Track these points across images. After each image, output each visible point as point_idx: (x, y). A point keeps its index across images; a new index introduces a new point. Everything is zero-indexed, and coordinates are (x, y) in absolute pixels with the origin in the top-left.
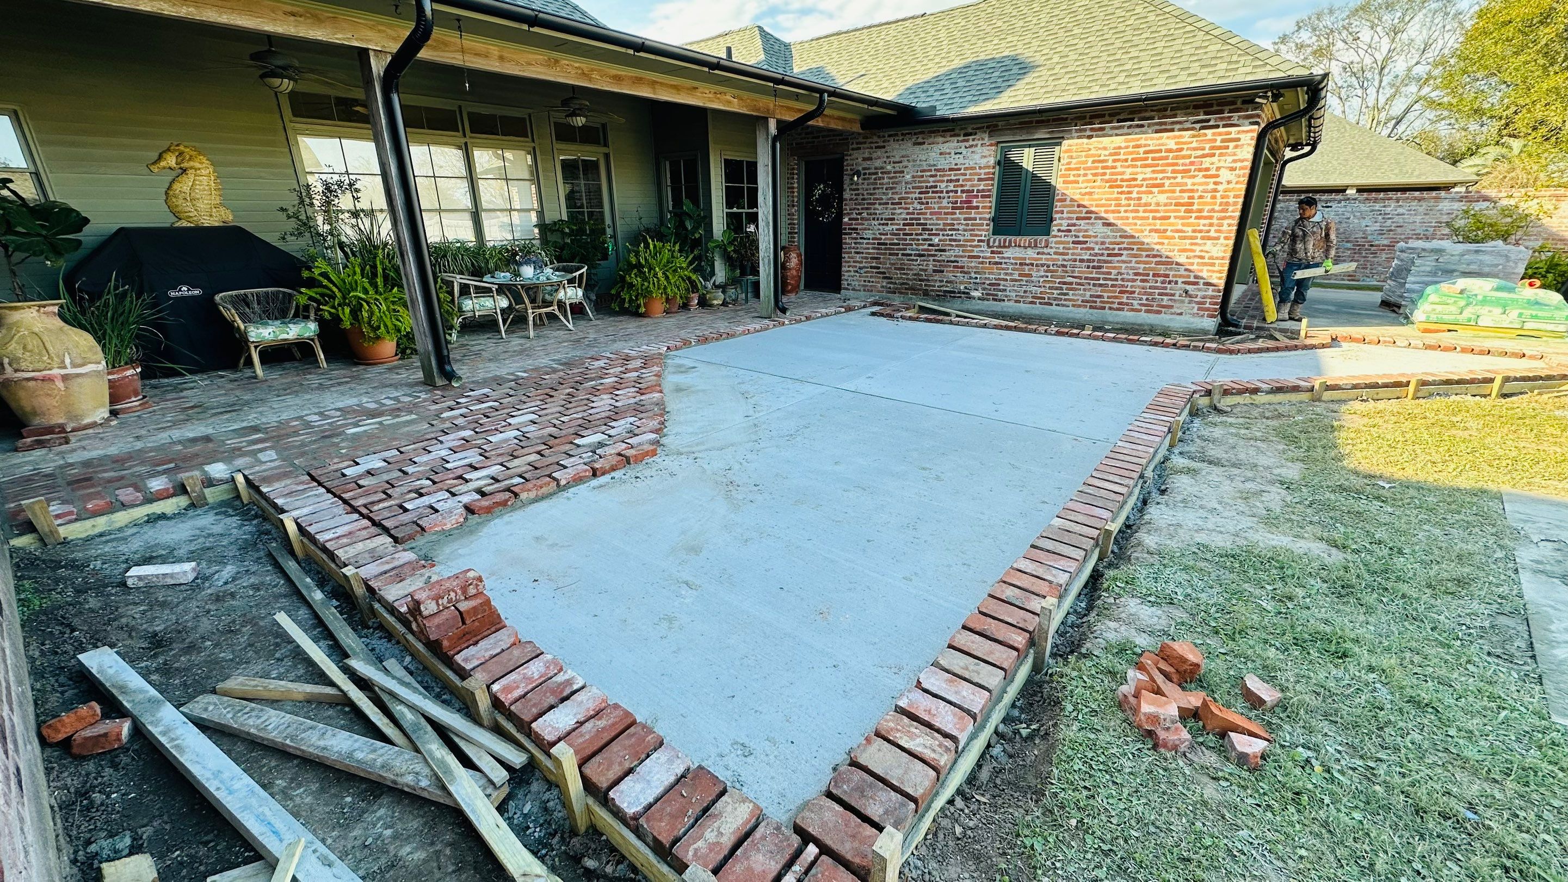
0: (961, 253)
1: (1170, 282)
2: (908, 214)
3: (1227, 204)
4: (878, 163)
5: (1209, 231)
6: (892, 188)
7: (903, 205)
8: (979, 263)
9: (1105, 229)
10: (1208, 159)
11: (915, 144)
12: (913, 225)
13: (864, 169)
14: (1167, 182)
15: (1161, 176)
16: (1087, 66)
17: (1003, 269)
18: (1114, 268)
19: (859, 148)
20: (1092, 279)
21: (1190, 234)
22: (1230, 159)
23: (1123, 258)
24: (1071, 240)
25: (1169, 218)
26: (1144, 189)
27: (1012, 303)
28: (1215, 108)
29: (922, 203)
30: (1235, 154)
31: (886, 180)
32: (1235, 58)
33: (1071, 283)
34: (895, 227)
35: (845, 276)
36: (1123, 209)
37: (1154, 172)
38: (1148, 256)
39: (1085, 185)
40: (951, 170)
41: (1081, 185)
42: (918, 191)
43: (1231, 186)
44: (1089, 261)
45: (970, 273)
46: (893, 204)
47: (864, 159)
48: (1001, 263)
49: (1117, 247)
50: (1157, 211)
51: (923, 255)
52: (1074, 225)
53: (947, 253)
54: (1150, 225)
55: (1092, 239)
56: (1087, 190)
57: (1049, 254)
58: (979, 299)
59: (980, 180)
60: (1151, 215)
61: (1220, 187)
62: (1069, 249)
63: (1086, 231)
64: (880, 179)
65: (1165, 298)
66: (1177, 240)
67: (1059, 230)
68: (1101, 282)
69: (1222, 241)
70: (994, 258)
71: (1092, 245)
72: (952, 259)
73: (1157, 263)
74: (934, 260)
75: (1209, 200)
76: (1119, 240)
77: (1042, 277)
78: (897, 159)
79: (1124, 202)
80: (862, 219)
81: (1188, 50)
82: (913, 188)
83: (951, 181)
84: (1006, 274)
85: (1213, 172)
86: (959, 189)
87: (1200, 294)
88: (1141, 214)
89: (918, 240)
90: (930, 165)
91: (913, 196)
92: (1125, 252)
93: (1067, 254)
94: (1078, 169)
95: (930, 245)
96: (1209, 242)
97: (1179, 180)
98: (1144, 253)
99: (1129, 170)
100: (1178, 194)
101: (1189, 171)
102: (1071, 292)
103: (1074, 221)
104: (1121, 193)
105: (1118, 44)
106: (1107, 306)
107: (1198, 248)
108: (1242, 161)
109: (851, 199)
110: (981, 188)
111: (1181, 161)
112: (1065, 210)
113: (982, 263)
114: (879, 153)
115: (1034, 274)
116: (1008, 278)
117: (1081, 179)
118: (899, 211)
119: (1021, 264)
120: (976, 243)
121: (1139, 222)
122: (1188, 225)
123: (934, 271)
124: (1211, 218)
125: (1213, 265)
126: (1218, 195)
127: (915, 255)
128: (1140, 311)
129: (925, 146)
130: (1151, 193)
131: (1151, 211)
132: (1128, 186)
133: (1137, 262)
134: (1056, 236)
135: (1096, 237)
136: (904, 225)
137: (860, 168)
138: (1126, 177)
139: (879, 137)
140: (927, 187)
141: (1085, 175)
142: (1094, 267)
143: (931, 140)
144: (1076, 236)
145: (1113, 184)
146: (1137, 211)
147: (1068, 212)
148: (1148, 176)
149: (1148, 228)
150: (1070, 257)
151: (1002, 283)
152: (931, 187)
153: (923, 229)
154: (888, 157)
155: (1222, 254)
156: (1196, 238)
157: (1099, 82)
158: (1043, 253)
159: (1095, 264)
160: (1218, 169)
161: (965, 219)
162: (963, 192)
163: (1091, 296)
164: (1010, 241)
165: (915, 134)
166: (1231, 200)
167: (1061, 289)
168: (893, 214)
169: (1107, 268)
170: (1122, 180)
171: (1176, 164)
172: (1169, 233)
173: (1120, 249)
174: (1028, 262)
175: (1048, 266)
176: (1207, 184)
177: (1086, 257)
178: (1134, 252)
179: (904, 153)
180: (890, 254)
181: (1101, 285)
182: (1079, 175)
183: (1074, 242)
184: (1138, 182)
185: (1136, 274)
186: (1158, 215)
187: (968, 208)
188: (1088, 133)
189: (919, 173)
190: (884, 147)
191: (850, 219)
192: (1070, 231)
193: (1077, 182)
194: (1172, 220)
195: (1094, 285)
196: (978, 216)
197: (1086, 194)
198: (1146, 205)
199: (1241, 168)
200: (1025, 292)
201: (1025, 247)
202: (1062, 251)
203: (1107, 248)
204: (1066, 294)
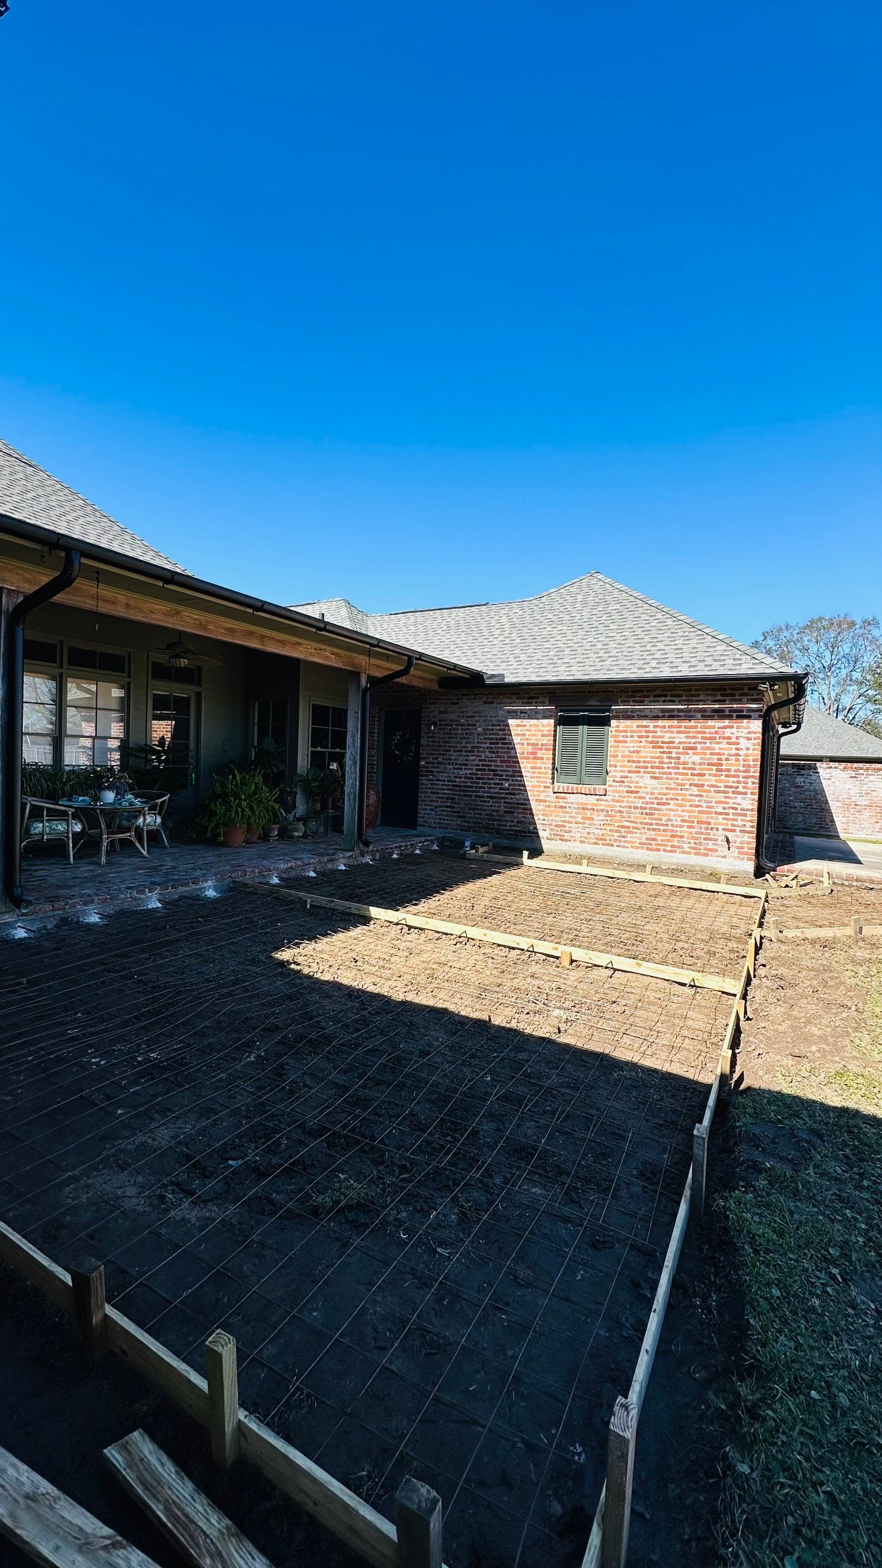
0: (529, 797)
1: (712, 829)
2: (480, 760)
3: (749, 766)
4: (453, 716)
5: (737, 787)
6: (465, 738)
7: (476, 753)
8: (546, 806)
9: (653, 781)
10: (728, 730)
11: (486, 703)
12: (485, 770)
13: (440, 720)
14: (699, 746)
15: (693, 740)
16: (625, 653)
17: (568, 813)
18: (664, 815)
19: (436, 703)
20: (646, 824)
21: (723, 789)
22: (746, 731)
23: (671, 807)
24: (627, 789)
25: (704, 775)
26: (681, 750)
27: (577, 843)
28: (728, 692)
29: (493, 752)
30: (748, 728)
31: (460, 731)
32: (737, 656)
33: (629, 827)
34: (468, 772)
35: (422, 813)
36: (665, 766)
37: (687, 737)
38: (690, 806)
39: (632, 745)
40: (517, 725)
41: (628, 745)
42: (489, 741)
43: (748, 752)
44: (642, 808)
45: (537, 815)
46: (466, 751)
47: (440, 712)
48: (566, 808)
49: (664, 797)
50: (694, 769)
51: (494, 798)
52: (626, 777)
53: (517, 797)
54: (689, 780)
55: (643, 790)
56: (635, 749)
57: (607, 801)
59: (542, 736)
60: (690, 772)
61: (741, 753)
62: (624, 797)
63: (637, 782)
64: (454, 729)
65: (710, 843)
66: (713, 794)
67: (614, 781)
68: (654, 827)
69: (749, 796)
70: (559, 802)
71: (643, 795)
72: (522, 802)
73: (700, 812)
74: (505, 802)
75: (733, 762)
76: (665, 791)
77: (603, 820)
78: (469, 714)
79: (666, 760)
80: (438, 763)
81: (701, 647)
82: (485, 739)
83: (518, 735)
84: (571, 817)
85: (734, 740)
86: (525, 743)
87: (739, 840)
88: (681, 771)
89: (490, 784)
90: (499, 721)
91: (485, 746)
92: (672, 802)
93: (623, 802)
94: (626, 731)
95: (500, 789)
96: (739, 796)
97: (708, 745)
98: (688, 804)
99: (667, 735)
100: (708, 756)
101: (715, 738)
102: (629, 835)
103: (626, 774)
104: (663, 753)
105: (647, 639)
106: (662, 848)
107: (731, 801)
108: (755, 733)
109: (428, 746)
110: (545, 742)
111: (707, 731)
112: (618, 764)
113: (549, 806)
114: (454, 708)
115: (596, 818)
116: (573, 820)
117: (628, 739)
118: (472, 758)
119: (583, 809)
120: (542, 789)
121: (681, 777)
122: (721, 781)
123: (505, 812)
124: (738, 776)
125: (745, 815)
126: (741, 758)
127: (488, 797)
128: (690, 853)
129: (494, 705)
130: (688, 754)
131: (689, 769)
132: (668, 747)
133: (683, 811)
134: (611, 786)
135: (646, 788)
136: (477, 770)
137: (437, 720)
138: (666, 740)
139: (454, 695)
140: (497, 739)
141: (632, 737)
142: (646, 814)
143: (499, 700)
144: (629, 787)
145: (655, 745)
146: (678, 768)
147: (621, 766)
148: (683, 740)
149: (689, 782)
150: (625, 804)
151: (567, 825)
152: (501, 739)
153: (494, 775)
154: (462, 712)
155: (750, 807)
156: (728, 792)
157: (636, 666)
158: (602, 800)
159: (648, 811)
160: (737, 738)
161: (532, 768)
162: (528, 744)
163: (647, 839)
164: (572, 789)
165: (485, 695)
166: (752, 763)
167: (620, 832)
168: (466, 760)
169: (658, 814)
170: (663, 742)
171: (705, 733)
172: (706, 788)
173: (667, 799)
174: (589, 807)
175: (607, 811)
176: (731, 749)
177: (639, 805)
178: (679, 802)
179: (476, 709)
180: (465, 796)
181: (654, 830)
182: (627, 737)
183: (627, 792)
184: (676, 745)
185: (683, 821)
186: (695, 772)
187: (534, 758)
188: (631, 703)
189: (490, 727)
190: (458, 703)
191: (426, 763)
192: (623, 782)
193: (626, 742)
194: (707, 777)
195: (648, 829)
196: (543, 766)
197: (634, 752)
198: (684, 763)
199: (755, 739)
200: (589, 833)
201: (586, 795)
202: (618, 798)
203: (656, 798)
204: (624, 837)
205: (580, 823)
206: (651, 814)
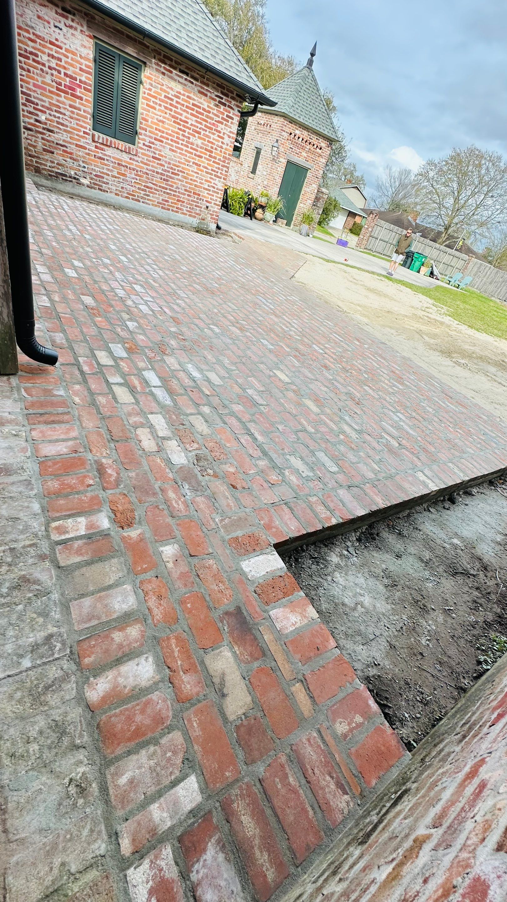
0: (69, 139)
1: (200, 200)
8: (86, 154)
9: (171, 153)
17: (106, 165)
18: (175, 183)
20: (163, 188)
23: (180, 177)
24: (152, 154)
25: (202, 157)
27: (113, 195)
33: (151, 188)
38: (191, 180)
39: (159, 114)
40: (51, 43)
41: (157, 112)
43: (227, 147)
44: (161, 174)
45: (77, 161)
48: (104, 159)
49: (176, 168)
50: (197, 150)
51: (30, 129)
52: (153, 144)
53: (55, 135)
54: (193, 159)
55: (164, 158)
56: (161, 118)
57: (137, 161)
58: (87, 186)
59: (81, 70)
62: (150, 161)
63: (160, 151)
65: (198, 209)
66: (204, 174)
67: (141, 143)
68: (168, 191)
70: (99, 153)
71: (163, 163)
73: (195, 186)
76: (177, 163)
77: (133, 178)
83: (53, 57)
84: (108, 170)
86: (62, 71)
87: (212, 209)
90: (27, 25)
92: (181, 174)
93: (149, 165)
95: (37, 121)
98: (190, 177)
102: (151, 195)
103: (153, 141)
106: (171, 208)
107: (213, 182)
110: (81, 78)
113: (89, 154)
115: (128, 175)
116: (110, 173)
119: (118, 164)
120: (81, 134)
121: (188, 156)
128: (186, 214)
131: (194, 149)
133: (186, 182)
134: (140, 148)
135: (166, 156)
140: (26, 50)
142: (164, 180)
144: (154, 153)
146: (187, 146)
147: (148, 131)
149: (192, 161)
150: (150, 168)
151: (105, 176)
155: (221, 188)
156: (212, 174)
158: (134, 160)
159: (165, 177)
161: (71, 106)
163: (163, 200)
167: (145, 191)
169: (171, 182)
173: (178, 171)
174: (124, 164)
175: (137, 171)
177: (160, 171)
178: (185, 175)
181: (168, 193)
183: (153, 157)
185: (186, 190)
187: (72, 95)
188: (162, 70)
192: (150, 147)
193: (155, 109)
195: (164, 192)
196: (80, 107)
197: (160, 121)
200: (122, 188)
201: (122, 151)
202: (145, 161)
203: (172, 168)
204: (148, 196)
205: (116, 177)
206: (167, 181)
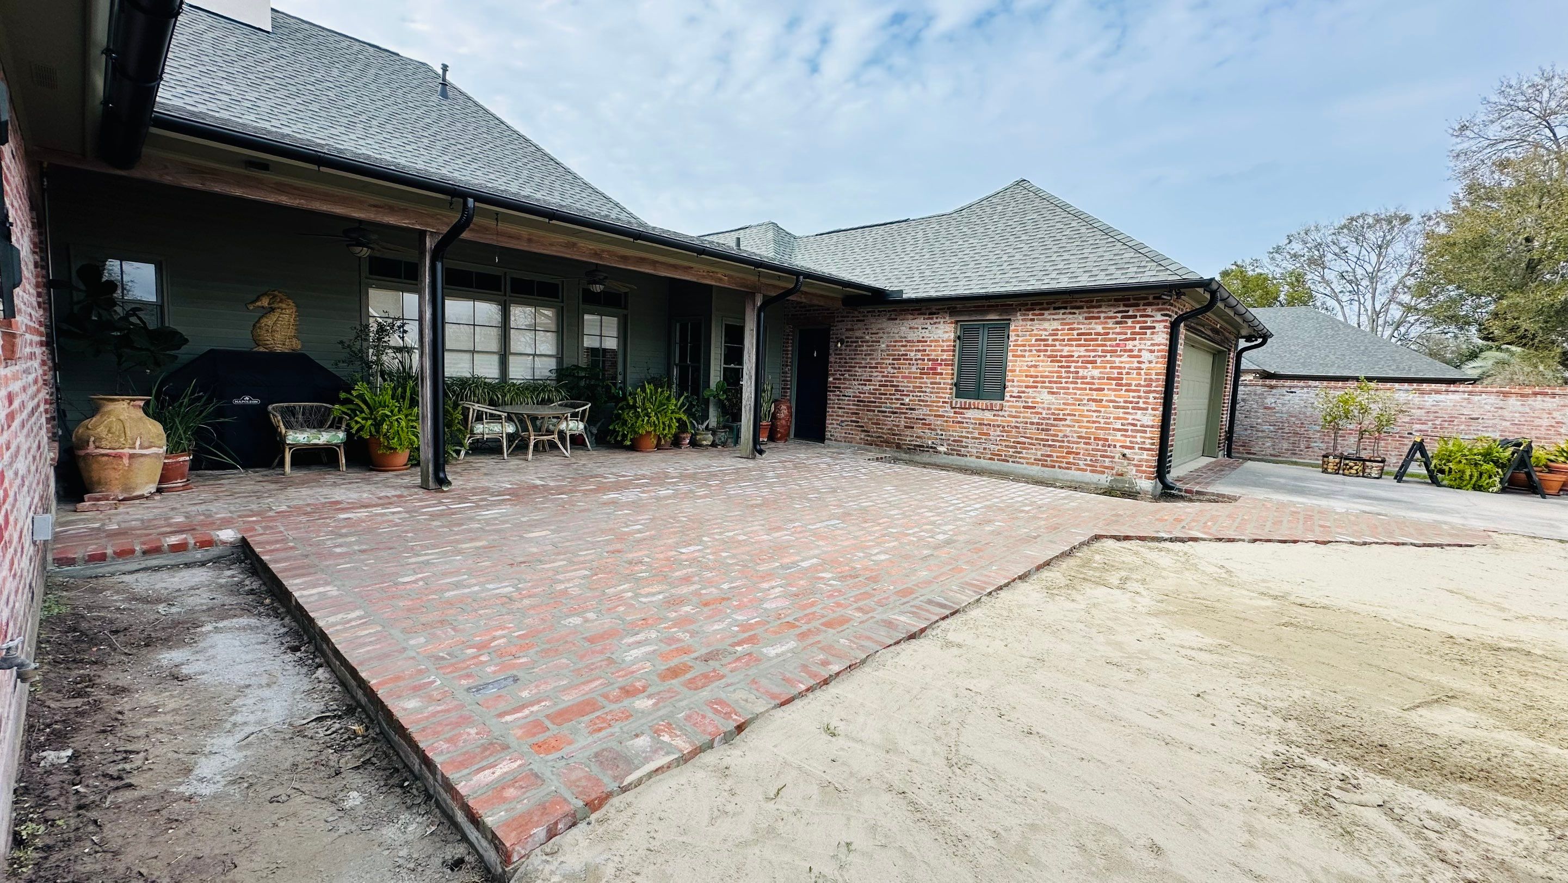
0: (928, 412)
1: (1109, 446)
2: (883, 376)
3: (1151, 380)
4: (859, 334)
5: (1138, 403)
6: (870, 355)
7: (879, 369)
8: (944, 422)
9: (1051, 397)
10: (1130, 342)
11: (889, 319)
12: (887, 386)
13: (847, 337)
14: (1099, 360)
15: (1093, 354)
16: (1028, 265)
17: (965, 428)
18: (1061, 431)
19: (843, 321)
20: (1042, 440)
21: (1122, 404)
22: (1149, 343)
23: (1067, 422)
24: (1024, 404)
25: (1103, 389)
26: (1080, 364)
27: (973, 459)
28: (1132, 301)
29: (895, 368)
30: (1152, 339)
31: (865, 348)
32: (1143, 264)
33: (1025, 443)
34: (872, 387)
35: (829, 428)
36: (1064, 380)
37: (1087, 351)
38: (1088, 422)
39: (1030, 359)
40: (919, 341)
41: (1026, 359)
42: (892, 357)
43: (1153, 365)
44: (1038, 424)
45: (935, 430)
46: (870, 367)
47: (847, 330)
48: (963, 423)
49: (1061, 412)
50: (1093, 384)
51: (896, 413)
52: (1024, 392)
53: (917, 412)
54: (1087, 395)
55: (1040, 405)
56: (1033, 363)
57: (1003, 416)
58: (945, 453)
59: (942, 351)
60: (1088, 386)
61: (1143, 366)
62: (1021, 412)
63: (1034, 398)
64: (860, 346)
65: (1107, 460)
66: (1112, 409)
67: (1011, 396)
68: (1050, 443)
69: (1150, 411)
70: (957, 417)
71: (1040, 410)
72: (921, 417)
73: (1097, 428)
74: (905, 418)
75: (1134, 376)
76: (1062, 406)
77: (999, 436)
78: (874, 331)
79: (1064, 375)
80: (845, 379)
81: (1108, 256)
82: (888, 355)
83: (919, 351)
84: (968, 432)
85: (1136, 353)
86: (926, 358)
87: (1136, 457)
88: (1079, 386)
89: (892, 399)
90: (902, 337)
91: (888, 362)
92: (1069, 418)
93: (1019, 417)
94: (1024, 346)
95: (902, 404)
96: (1139, 412)
97: (1108, 358)
98: (1085, 419)
99: (1067, 348)
100: (1108, 370)
101: (1116, 351)
102: (1024, 451)
103: (1024, 389)
104: (1061, 367)
106: (1057, 465)
107: (1130, 417)
108: (1159, 345)
109: (835, 362)
110: (944, 357)
111: (1108, 343)
112: (1016, 379)
113: (947, 421)
114: (860, 325)
115: (992, 433)
116: (970, 436)
117: (1027, 354)
118: (875, 374)
119: (980, 424)
120: (941, 404)
121: (1079, 392)
122: (1120, 396)
123: (906, 427)
124: (1139, 391)
125: (1145, 432)
126: (1142, 372)
127: (889, 412)
128: (1086, 470)
129: (897, 322)
130: (1086, 368)
131: (1088, 383)
132: (1066, 362)
133: (1079, 427)
134: (1008, 401)
135: (1043, 403)
136: (880, 386)
137: (844, 337)
138: (1065, 353)
139: (860, 312)
140: (899, 355)
141: (1031, 351)
142: (1043, 430)
143: (901, 317)
144: (1026, 402)
145: (1054, 359)
146: (1076, 383)
147: (1019, 381)
148: (1082, 354)
149: (1086, 397)
150: (1021, 420)
151: (964, 440)
152: (903, 355)
153: (896, 390)
154: (867, 329)
155: (1151, 423)
156: (1128, 408)
157: (1036, 278)
158: (998, 416)
159: (1044, 427)
160: (1140, 350)
161: (932, 383)
162: (929, 360)
163: (1042, 455)
164: (970, 404)
165: (890, 310)
166: (1154, 377)
167: (1016, 447)
168: (870, 376)
169: (1054, 430)
170: (1061, 356)
171: (1106, 345)
173: (1064, 415)
174: (986, 422)
175: (1004, 427)
176: (1133, 362)
177: (1035, 421)
178: (1076, 418)
179: (880, 326)
180: (868, 411)
181: (1050, 446)
182: (1025, 351)
183: (1024, 407)
184: (1074, 359)
185: (1079, 437)
186: (1094, 387)
187: (934, 374)
188: (1031, 317)
189: (893, 343)
190: (864, 320)
191: (834, 379)
192: (1020, 397)
193: (1024, 356)
194: (1106, 392)
195: (1044, 445)
196: (942, 381)
197: (1032, 366)
198: (1083, 378)
199: (1159, 351)
200: (985, 449)
201: (983, 410)
202: (1014, 414)
203: (1054, 414)
204: (1019, 453)
205: (976, 438)
